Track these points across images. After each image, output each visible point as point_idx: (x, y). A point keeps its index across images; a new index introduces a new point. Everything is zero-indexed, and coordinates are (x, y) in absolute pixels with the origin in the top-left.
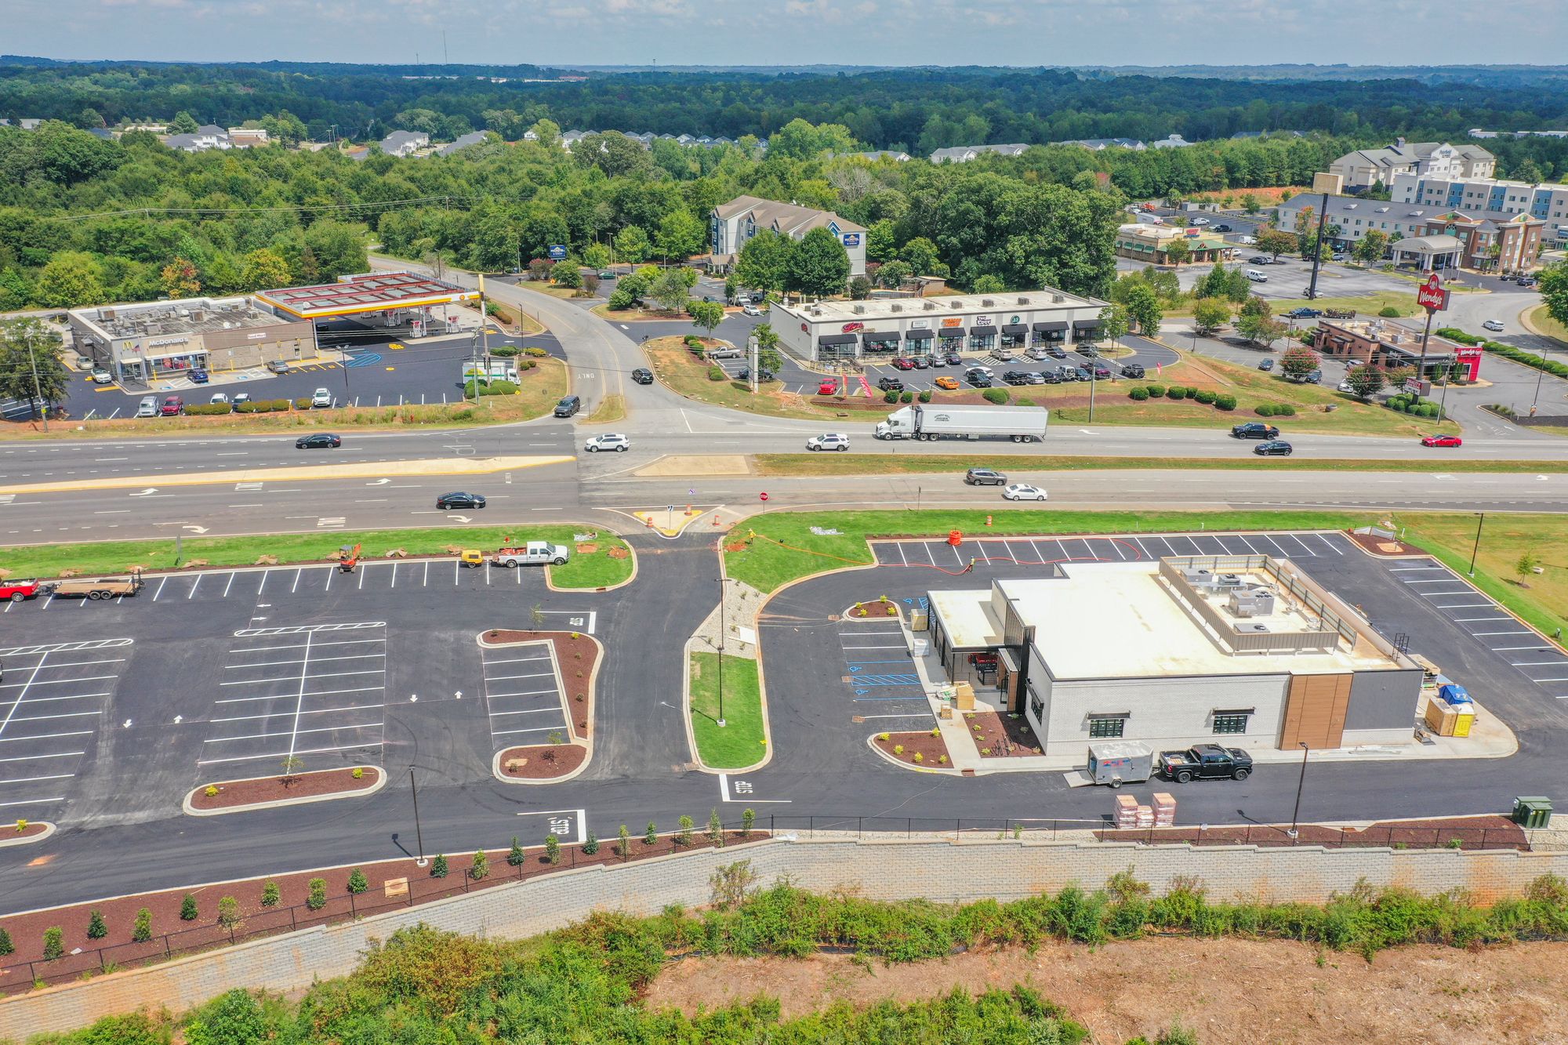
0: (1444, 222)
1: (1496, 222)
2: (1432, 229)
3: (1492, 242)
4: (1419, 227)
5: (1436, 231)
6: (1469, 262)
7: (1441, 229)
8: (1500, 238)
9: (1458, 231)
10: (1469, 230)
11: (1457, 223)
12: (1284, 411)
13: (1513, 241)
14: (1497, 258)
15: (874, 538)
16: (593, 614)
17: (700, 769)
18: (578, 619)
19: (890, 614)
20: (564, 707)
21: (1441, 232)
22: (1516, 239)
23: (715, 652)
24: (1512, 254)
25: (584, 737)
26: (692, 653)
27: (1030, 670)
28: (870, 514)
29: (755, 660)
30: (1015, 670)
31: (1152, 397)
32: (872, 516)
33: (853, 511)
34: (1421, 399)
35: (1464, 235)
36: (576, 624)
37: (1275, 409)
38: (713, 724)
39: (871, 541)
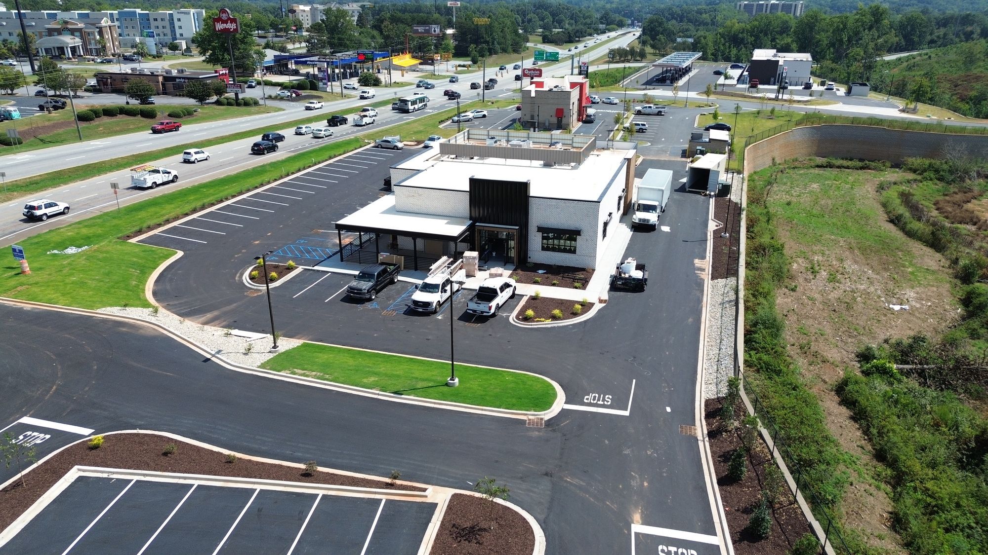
0: (59, 27)
1: (93, 24)
2: (51, 32)
3: (98, 37)
4: (40, 33)
5: (56, 33)
6: (88, 51)
7: (59, 32)
8: (101, 33)
9: (72, 32)
10: (80, 30)
11: (70, 27)
12: (188, 112)
13: (107, 36)
14: (104, 47)
15: (129, 237)
16: (26, 420)
17: (547, 418)
18: (25, 436)
19: (290, 269)
20: (320, 490)
21: (60, 34)
22: (108, 34)
23: (272, 356)
24: (109, 45)
25: (425, 490)
26: (259, 367)
27: (538, 217)
28: (81, 226)
29: (304, 343)
30: (517, 228)
31: (96, 117)
32: (86, 226)
33: (59, 229)
34: (241, 96)
35: (77, 34)
36: (38, 441)
37: (182, 112)
38: (446, 389)
39: (134, 240)
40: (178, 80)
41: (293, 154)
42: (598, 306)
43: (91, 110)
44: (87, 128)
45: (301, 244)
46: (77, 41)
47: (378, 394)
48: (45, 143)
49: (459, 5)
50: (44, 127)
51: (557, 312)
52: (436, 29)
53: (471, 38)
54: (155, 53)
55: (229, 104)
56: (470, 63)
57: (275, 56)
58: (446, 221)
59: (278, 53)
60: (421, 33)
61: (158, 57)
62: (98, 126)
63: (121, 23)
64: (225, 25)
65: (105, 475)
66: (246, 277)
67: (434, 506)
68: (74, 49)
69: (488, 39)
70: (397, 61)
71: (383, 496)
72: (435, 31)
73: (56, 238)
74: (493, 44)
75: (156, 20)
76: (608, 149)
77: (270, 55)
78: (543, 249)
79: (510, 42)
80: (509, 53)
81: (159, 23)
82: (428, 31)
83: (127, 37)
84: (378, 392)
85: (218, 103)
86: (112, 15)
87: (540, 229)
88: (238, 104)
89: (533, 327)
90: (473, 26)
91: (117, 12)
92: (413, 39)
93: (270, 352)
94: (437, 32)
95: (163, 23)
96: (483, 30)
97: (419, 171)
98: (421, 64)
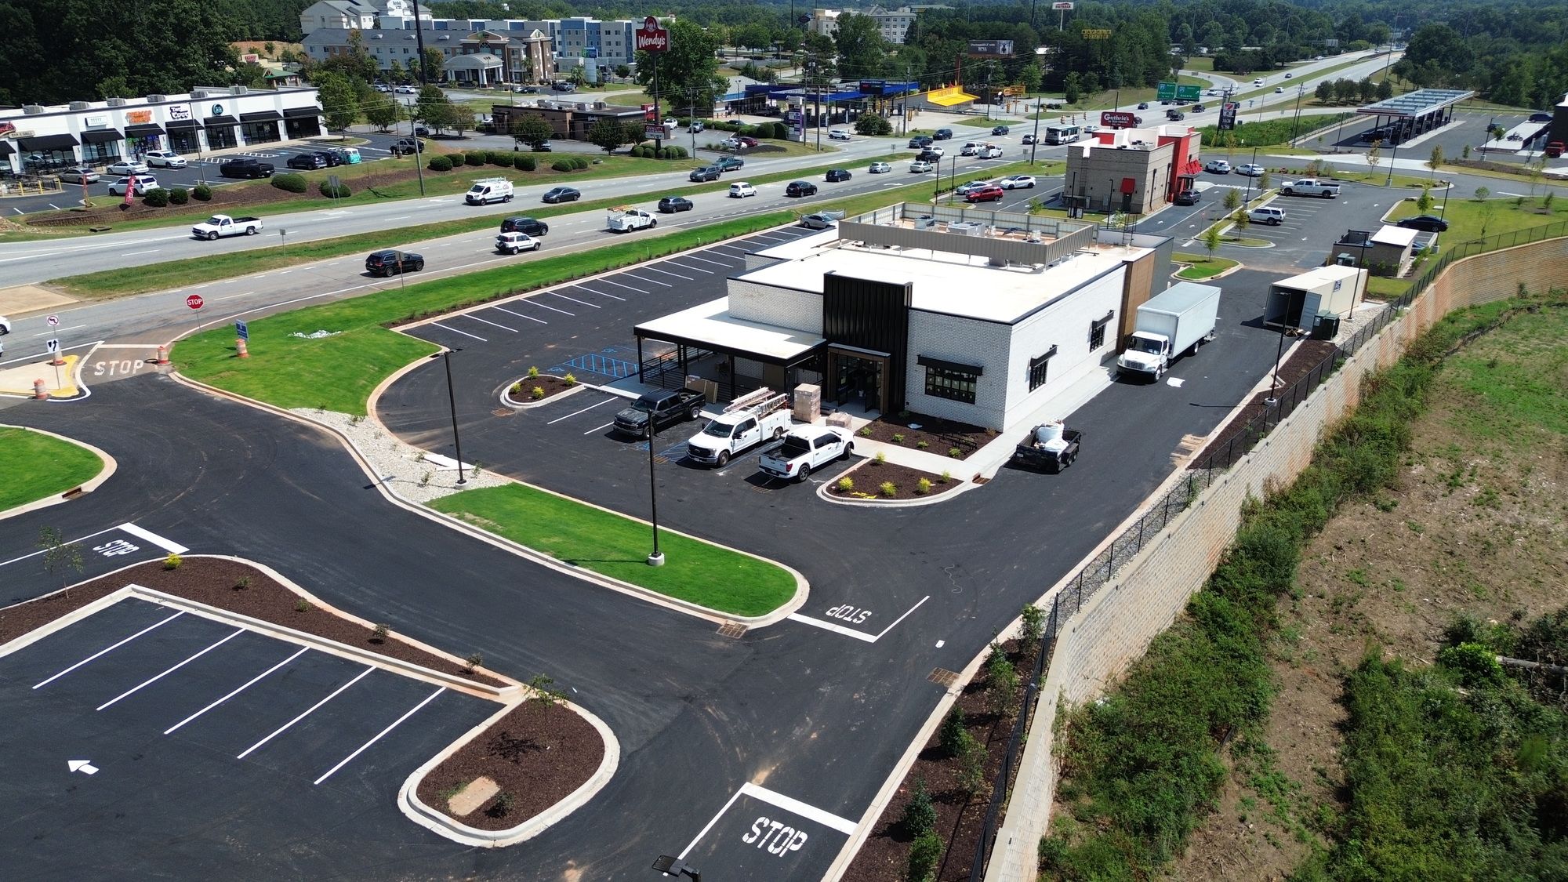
0: (477, 41)
1: (520, 39)
2: (467, 48)
3: (524, 57)
4: (454, 49)
5: (472, 51)
6: (508, 76)
7: (477, 48)
8: (528, 51)
9: (493, 49)
10: (502, 46)
11: (490, 41)
12: (579, 164)
13: (537, 55)
14: (531, 71)
15: (395, 324)
16: (129, 528)
17: (752, 626)
18: (113, 545)
19: (568, 385)
20: (374, 661)
21: (477, 51)
22: (538, 53)
23: (453, 492)
24: (538, 68)
25: (504, 685)
26: (425, 504)
27: (921, 341)
28: (346, 305)
29: (513, 483)
30: (888, 355)
31: (455, 166)
32: (352, 306)
33: (319, 306)
34: (664, 144)
35: (499, 51)
36: (122, 552)
37: (572, 163)
38: (643, 567)
39: (397, 330)
40: (590, 119)
41: (682, 230)
42: (969, 485)
43: (449, 156)
44: (439, 180)
45: (605, 354)
46: (494, 61)
47: (547, 560)
48: (378, 196)
49: (1072, 8)
50: (384, 176)
51: (888, 486)
52: (1007, 47)
53: (1074, 61)
54: (594, 80)
55: (647, 155)
56: (1065, 101)
57: (748, 87)
58: (788, 336)
59: (751, 82)
60: (982, 52)
61: (598, 86)
62: (454, 178)
63: (563, 38)
64: (651, 39)
65: (156, 601)
66: (506, 392)
67: (502, 706)
68: (492, 73)
69: (1103, 64)
70: (933, 97)
71: (444, 682)
72: (1004, 50)
73: (309, 317)
74: (1112, 71)
75: (608, 33)
76: (1123, 245)
77: (738, 85)
78: (927, 392)
79: (1142, 69)
80: (1139, 87)
81: (613, 38)
82: (992, 51)
83: (570, 57)
84: (546, 557)
85: (633, 153)
86: (552, 25)
87: (923, 360)
88: (658, 156)
89: (843, 503)
90: (1081, 42)
91: (559, 21)
92: (971, 62)
93: (455, 488)
94: (1007, 52)
95: (618, 38)
96: (1098, 48)
97: (782, 260)
98: (976, 102)
